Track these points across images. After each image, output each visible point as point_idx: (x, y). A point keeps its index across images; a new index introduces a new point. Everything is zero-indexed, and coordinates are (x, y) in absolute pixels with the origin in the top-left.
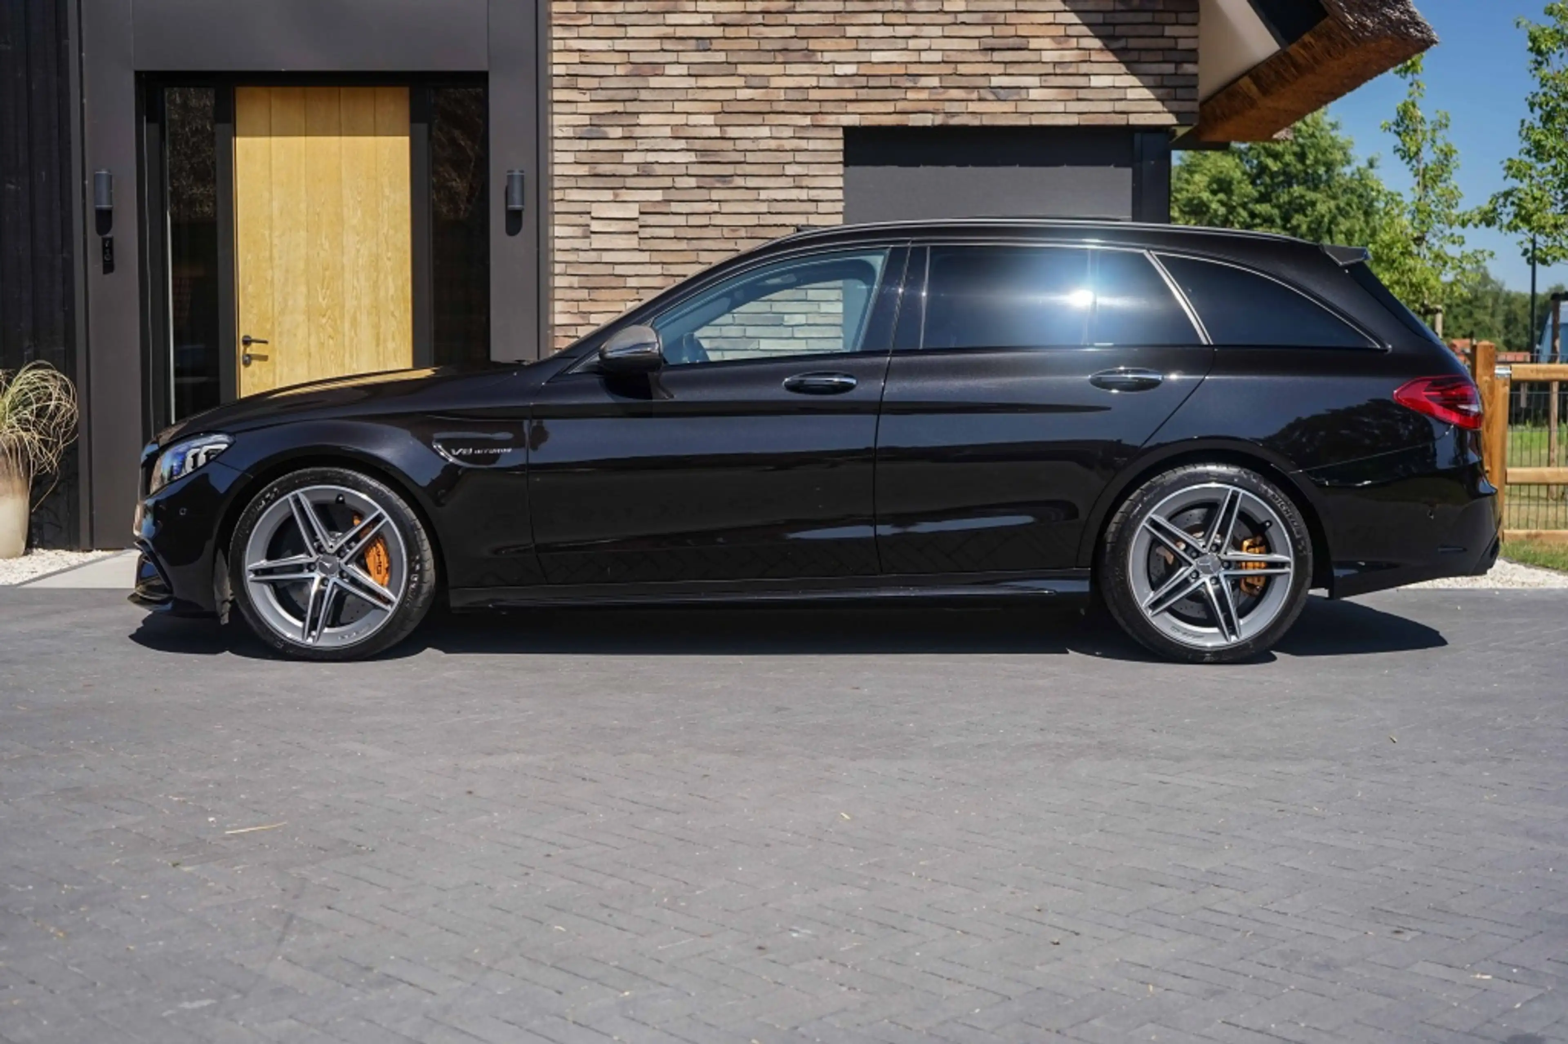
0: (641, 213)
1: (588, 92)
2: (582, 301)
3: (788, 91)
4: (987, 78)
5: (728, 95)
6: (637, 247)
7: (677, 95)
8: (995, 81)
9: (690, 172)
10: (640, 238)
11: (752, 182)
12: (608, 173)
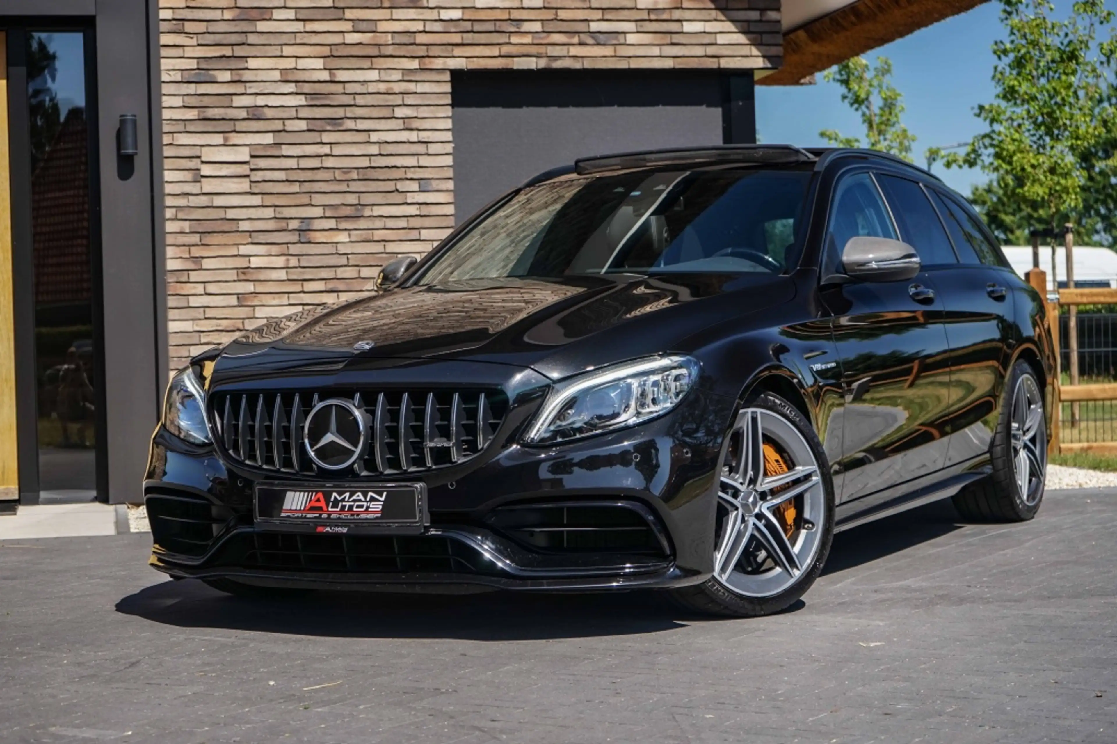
0: (252, 156)
1: (195, 36)
2: (193, 245)
3: (396, 35)
4: (586, 23)
5: (336, 39)
6: (249, 190)
7: (285, 39)
8: (594, 27)
9: (300, 115)
10: (251, 182)
11: (362, 125)
12: (217, 117)
